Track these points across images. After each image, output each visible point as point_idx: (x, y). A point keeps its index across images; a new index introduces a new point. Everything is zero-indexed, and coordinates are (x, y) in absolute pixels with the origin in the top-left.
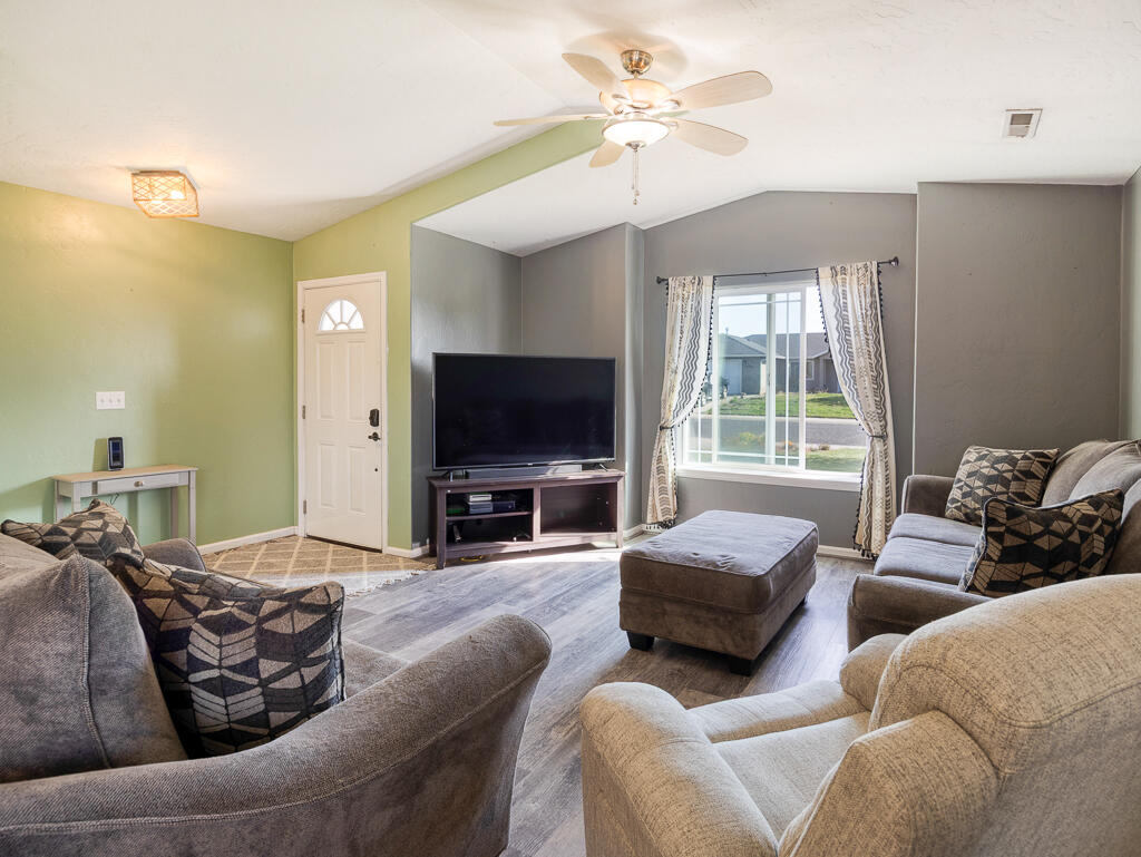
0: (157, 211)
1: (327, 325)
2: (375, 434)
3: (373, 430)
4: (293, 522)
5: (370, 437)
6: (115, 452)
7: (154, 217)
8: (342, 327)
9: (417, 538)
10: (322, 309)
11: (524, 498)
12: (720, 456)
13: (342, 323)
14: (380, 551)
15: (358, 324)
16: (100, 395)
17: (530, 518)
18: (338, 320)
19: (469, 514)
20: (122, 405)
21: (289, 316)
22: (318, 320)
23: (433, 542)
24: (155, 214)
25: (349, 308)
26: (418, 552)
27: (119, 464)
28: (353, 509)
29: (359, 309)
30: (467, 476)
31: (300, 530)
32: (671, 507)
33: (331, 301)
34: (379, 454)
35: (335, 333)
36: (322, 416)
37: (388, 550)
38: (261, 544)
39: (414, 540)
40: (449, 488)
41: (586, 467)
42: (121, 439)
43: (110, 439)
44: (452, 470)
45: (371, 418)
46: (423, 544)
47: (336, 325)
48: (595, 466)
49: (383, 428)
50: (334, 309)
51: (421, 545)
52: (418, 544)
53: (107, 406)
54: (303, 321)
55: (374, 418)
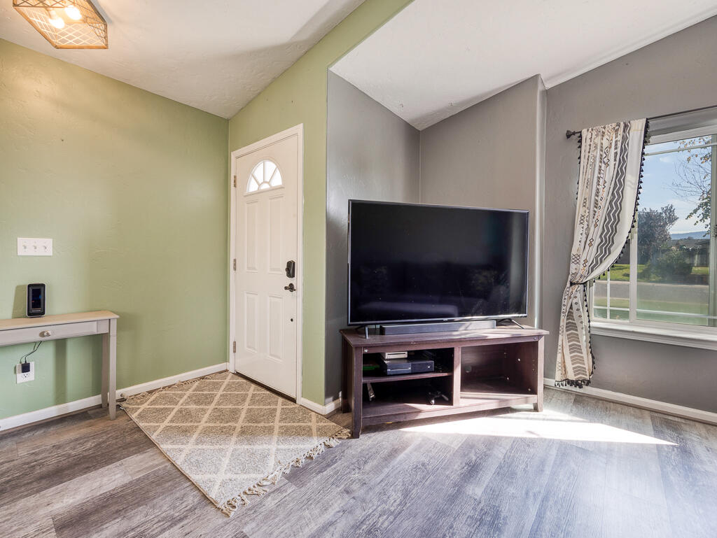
0: (64, 41)
1: (253, 187)
2: (291, 285)
3: (288, 281)
4: (226, 360)
5: (286, 288)
6: (36, 299)
7: (61, 48)
8: (265, 186)
9: (330, 393)
10: (249, 172)
11: (444, 358)
12: (638, 314)
13: (265, 182)
14: (294, 400)
15: (277, 181)
16: (21, 241)
17: (450, 380)
18: (261, 181)
19: (385, 375)
20: (50, 252)
21: (225, 182)
22: (246, 183)
23: (345, 397)
24: (62, 44)
25: (271, 166)
26: (331, 406)
27: (38, 310)
28: (271, 355)
29: (279, 167)
30: (382, 332)
31: (231, 366)
32: (586, 366)
33: (255, 164)
34: (294, 303)
35: (259, 192)
36: (249, 268)
37: (301, 401)
38: (194, 381)
39: (327, 395)
40: (366, 347)
41: (500, 323)
42: (43, 285)
43: (29, 286)
44: (367, 325)
45: (288, 269)
46: (336, 398)
47: (260, 185)
48: (509, 322)
49: (298, 281)
50: (258, 172)
51: (334, 400)
52: (331, 398)
53: (30, 252)
54: (235, 186)
55: (291, 269)
